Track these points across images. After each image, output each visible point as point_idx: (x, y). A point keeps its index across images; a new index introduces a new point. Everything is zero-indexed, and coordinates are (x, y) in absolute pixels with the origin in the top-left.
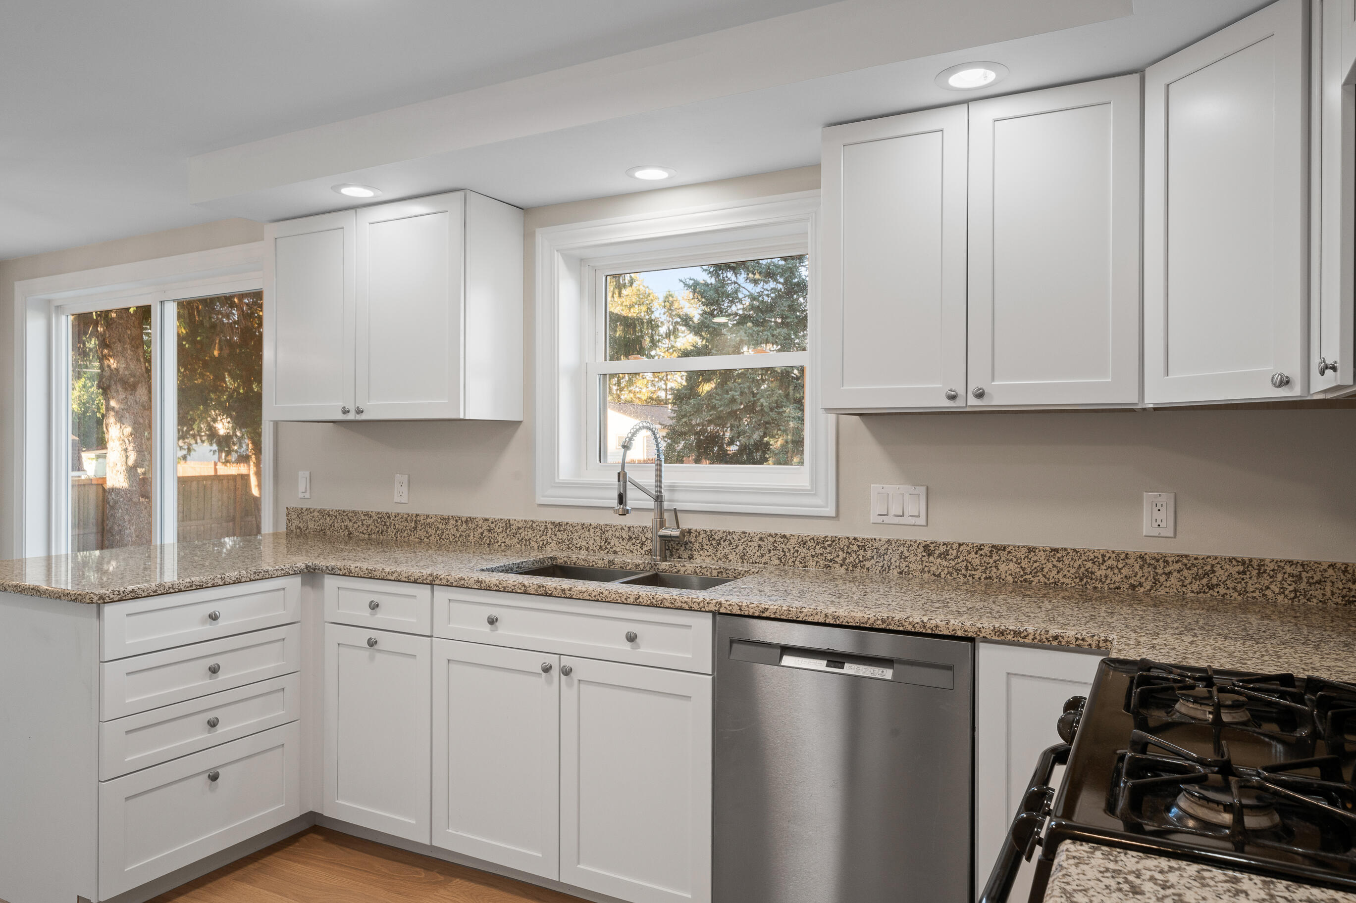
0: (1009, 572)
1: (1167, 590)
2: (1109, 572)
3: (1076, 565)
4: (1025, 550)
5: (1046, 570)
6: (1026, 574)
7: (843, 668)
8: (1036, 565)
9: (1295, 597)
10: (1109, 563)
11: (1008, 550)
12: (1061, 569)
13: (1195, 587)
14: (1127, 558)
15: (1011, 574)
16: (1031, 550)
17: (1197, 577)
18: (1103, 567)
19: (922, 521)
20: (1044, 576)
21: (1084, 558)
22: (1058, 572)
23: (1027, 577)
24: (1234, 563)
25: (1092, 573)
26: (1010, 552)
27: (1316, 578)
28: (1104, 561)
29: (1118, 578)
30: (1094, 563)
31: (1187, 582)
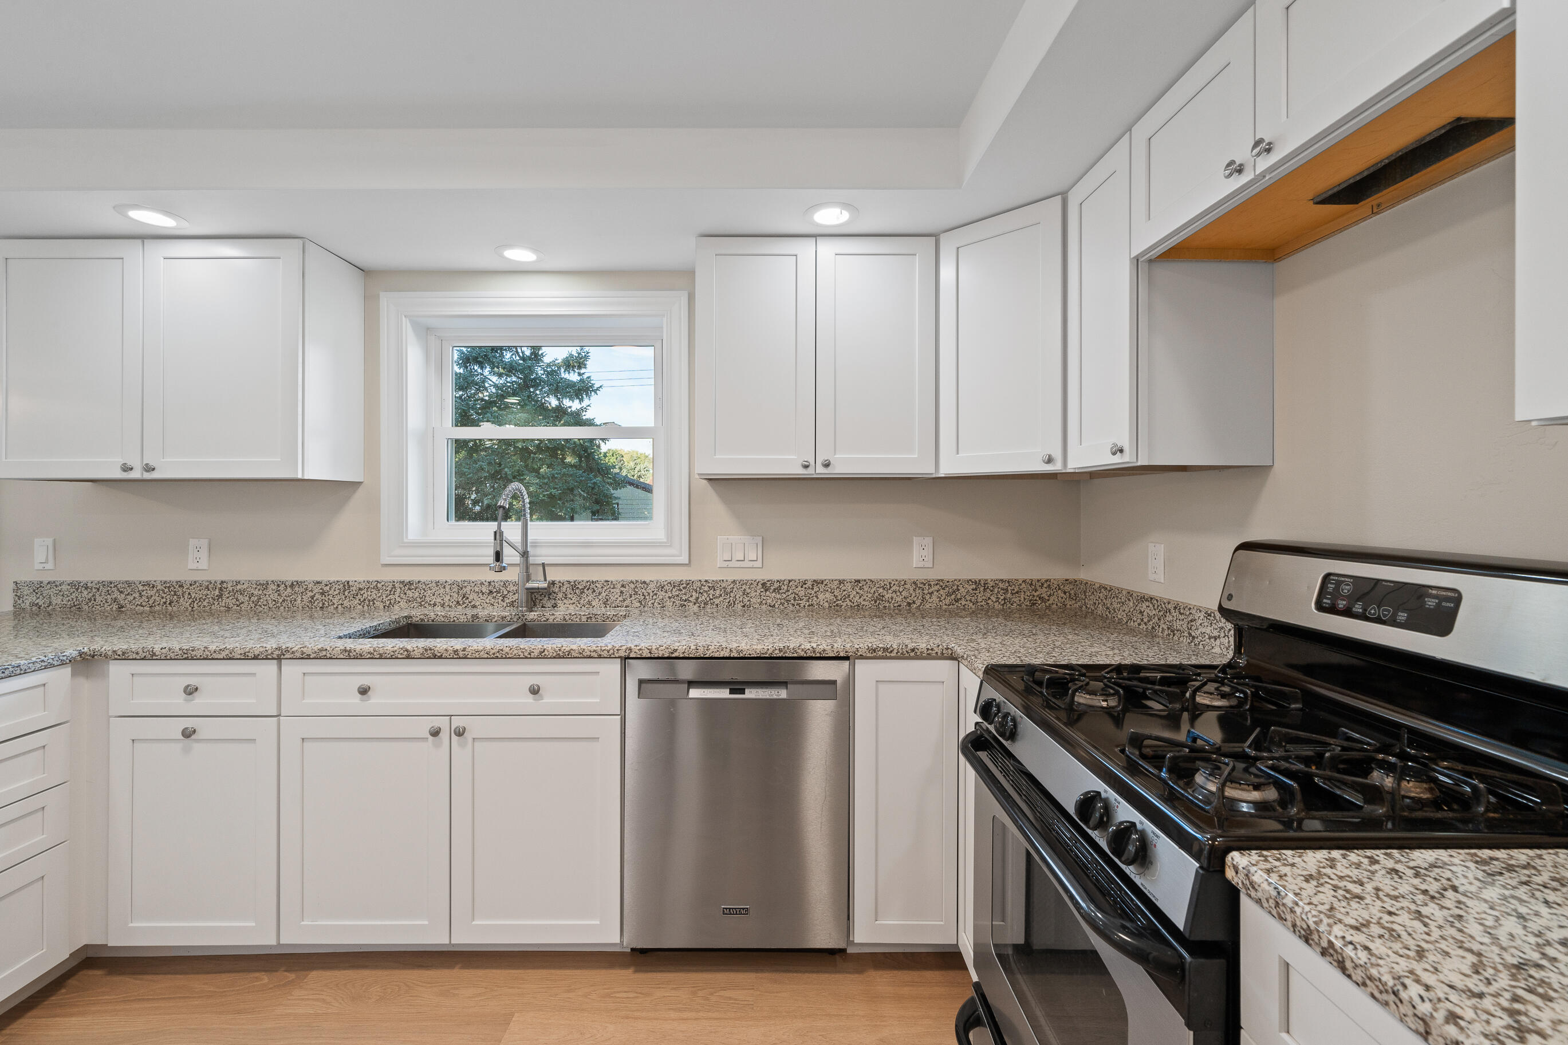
0: (825, 600)
1: (930, 605)
2: (894, 595)
3: (872, 591)
4: (837, 582)
5: (851, 596)
6: (837, 600)
7: (744, 694)
8: (845, 593)
9: (1005, 603)
10: (894, 588)
11: (825, 583)
12: (862, 595)
13: (947, 602)
14: (905, 584)
15: (827, 601)
16: (841, 582)
17: (949, 595)
18: (890, 591)
19: (759, 564)
20: (850, 601)
21: (877, 586)
22: (860, 597)
23: (838, 602)
24: (970, 583)
25: (883, 596)
26: (826, 585)
27: (1016, 590)
28: (891, 587)
29: (899, 599)
30: (884, 589)
31: (943, 598)
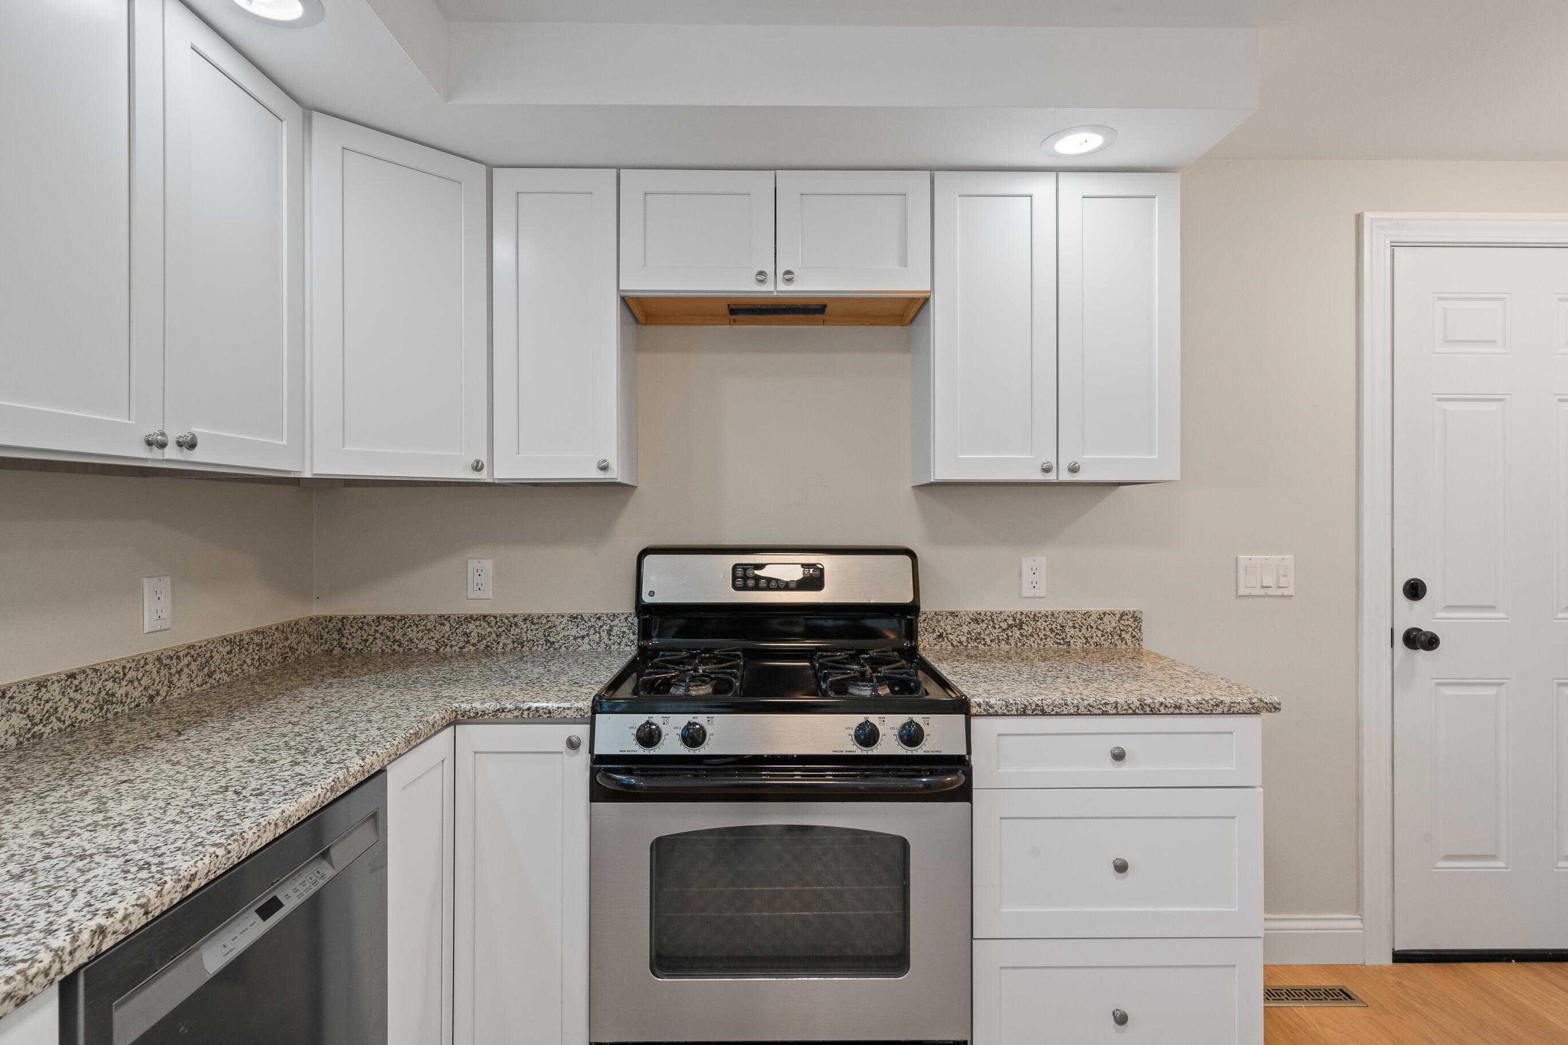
0: (10, 732)
1: (179, 691)
2: (130, 688)
3: (96, 691)
4: (34, 687)
5: (60, 710)
6: (35, 725)
8: (48, 706)
9: (260, 665)
10: (129, 676)
11: (9, 694)
12: (79, 702)
13: (199, 680)
14: (146, 664)
15: (14, 733)
16: (41, 684)
17: (201, 669)
18: (124, 683)
20: (59, 719)
21: (104, 677)
22: (76, 708)
23: (36, 729)
24: (225, 644)
25: (113, 695)
26: (12, 698)
28: (125, 675)
29: (137, 694)
30: (114, 681)
31: (194, 676)
